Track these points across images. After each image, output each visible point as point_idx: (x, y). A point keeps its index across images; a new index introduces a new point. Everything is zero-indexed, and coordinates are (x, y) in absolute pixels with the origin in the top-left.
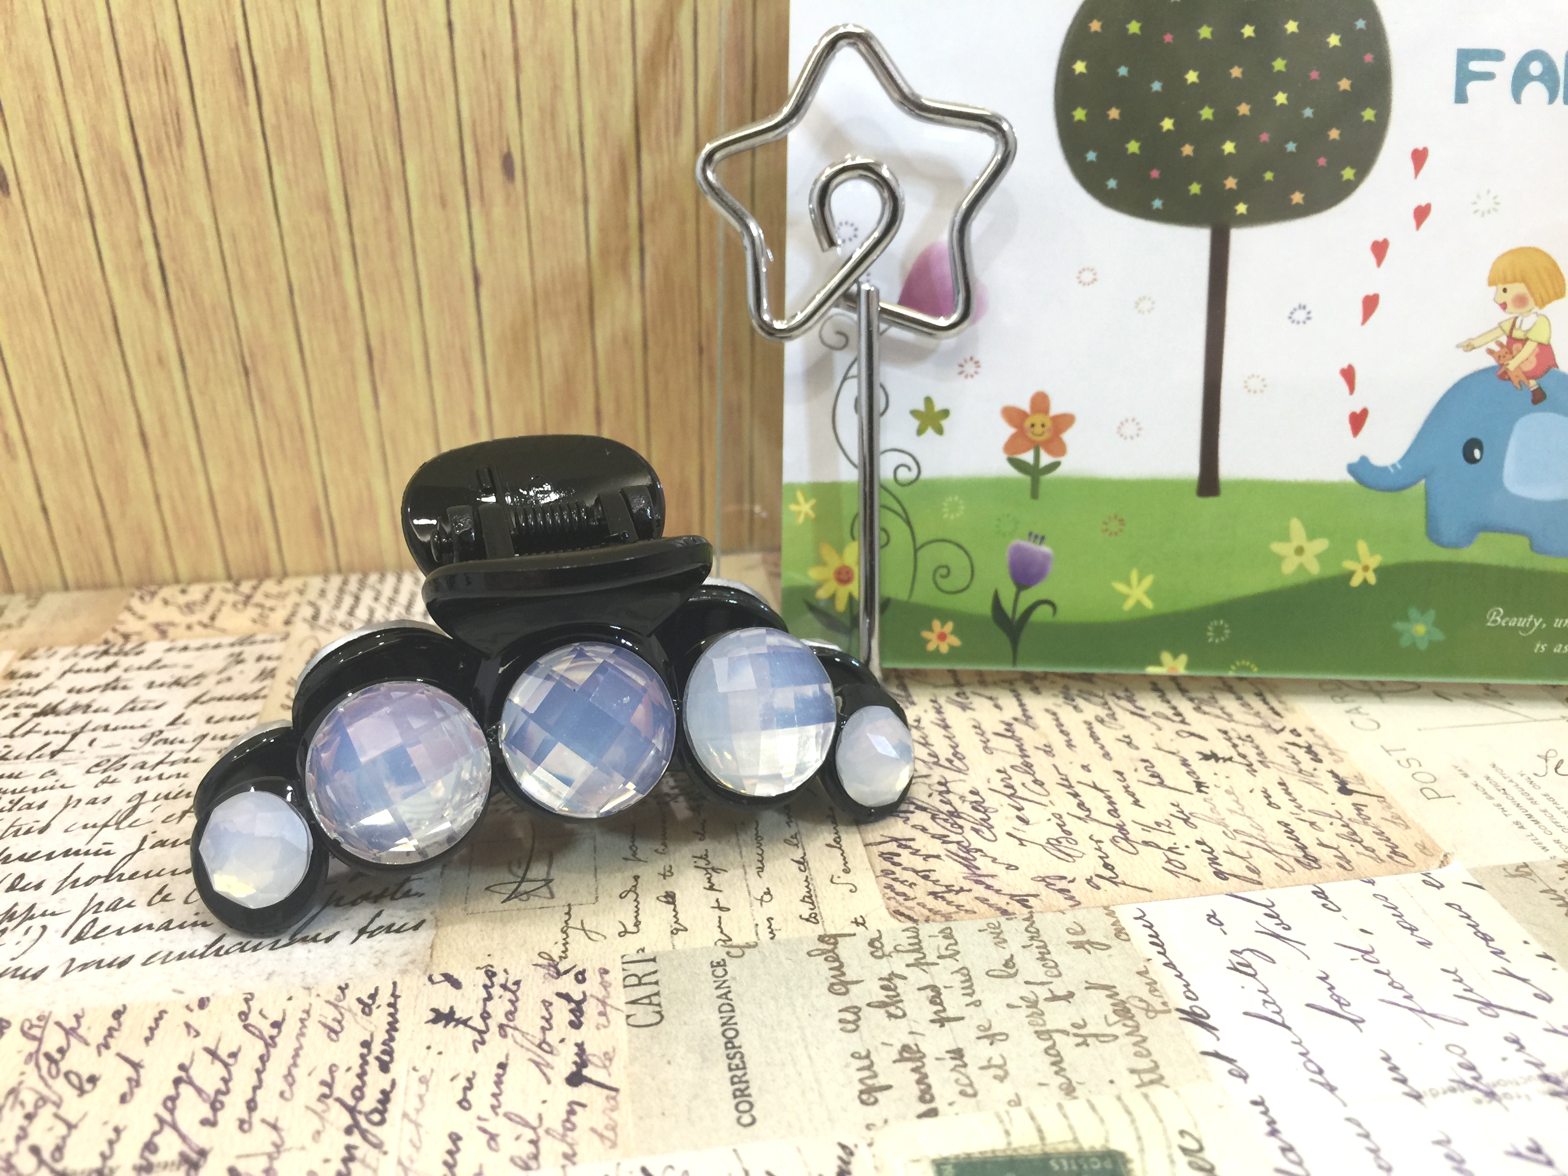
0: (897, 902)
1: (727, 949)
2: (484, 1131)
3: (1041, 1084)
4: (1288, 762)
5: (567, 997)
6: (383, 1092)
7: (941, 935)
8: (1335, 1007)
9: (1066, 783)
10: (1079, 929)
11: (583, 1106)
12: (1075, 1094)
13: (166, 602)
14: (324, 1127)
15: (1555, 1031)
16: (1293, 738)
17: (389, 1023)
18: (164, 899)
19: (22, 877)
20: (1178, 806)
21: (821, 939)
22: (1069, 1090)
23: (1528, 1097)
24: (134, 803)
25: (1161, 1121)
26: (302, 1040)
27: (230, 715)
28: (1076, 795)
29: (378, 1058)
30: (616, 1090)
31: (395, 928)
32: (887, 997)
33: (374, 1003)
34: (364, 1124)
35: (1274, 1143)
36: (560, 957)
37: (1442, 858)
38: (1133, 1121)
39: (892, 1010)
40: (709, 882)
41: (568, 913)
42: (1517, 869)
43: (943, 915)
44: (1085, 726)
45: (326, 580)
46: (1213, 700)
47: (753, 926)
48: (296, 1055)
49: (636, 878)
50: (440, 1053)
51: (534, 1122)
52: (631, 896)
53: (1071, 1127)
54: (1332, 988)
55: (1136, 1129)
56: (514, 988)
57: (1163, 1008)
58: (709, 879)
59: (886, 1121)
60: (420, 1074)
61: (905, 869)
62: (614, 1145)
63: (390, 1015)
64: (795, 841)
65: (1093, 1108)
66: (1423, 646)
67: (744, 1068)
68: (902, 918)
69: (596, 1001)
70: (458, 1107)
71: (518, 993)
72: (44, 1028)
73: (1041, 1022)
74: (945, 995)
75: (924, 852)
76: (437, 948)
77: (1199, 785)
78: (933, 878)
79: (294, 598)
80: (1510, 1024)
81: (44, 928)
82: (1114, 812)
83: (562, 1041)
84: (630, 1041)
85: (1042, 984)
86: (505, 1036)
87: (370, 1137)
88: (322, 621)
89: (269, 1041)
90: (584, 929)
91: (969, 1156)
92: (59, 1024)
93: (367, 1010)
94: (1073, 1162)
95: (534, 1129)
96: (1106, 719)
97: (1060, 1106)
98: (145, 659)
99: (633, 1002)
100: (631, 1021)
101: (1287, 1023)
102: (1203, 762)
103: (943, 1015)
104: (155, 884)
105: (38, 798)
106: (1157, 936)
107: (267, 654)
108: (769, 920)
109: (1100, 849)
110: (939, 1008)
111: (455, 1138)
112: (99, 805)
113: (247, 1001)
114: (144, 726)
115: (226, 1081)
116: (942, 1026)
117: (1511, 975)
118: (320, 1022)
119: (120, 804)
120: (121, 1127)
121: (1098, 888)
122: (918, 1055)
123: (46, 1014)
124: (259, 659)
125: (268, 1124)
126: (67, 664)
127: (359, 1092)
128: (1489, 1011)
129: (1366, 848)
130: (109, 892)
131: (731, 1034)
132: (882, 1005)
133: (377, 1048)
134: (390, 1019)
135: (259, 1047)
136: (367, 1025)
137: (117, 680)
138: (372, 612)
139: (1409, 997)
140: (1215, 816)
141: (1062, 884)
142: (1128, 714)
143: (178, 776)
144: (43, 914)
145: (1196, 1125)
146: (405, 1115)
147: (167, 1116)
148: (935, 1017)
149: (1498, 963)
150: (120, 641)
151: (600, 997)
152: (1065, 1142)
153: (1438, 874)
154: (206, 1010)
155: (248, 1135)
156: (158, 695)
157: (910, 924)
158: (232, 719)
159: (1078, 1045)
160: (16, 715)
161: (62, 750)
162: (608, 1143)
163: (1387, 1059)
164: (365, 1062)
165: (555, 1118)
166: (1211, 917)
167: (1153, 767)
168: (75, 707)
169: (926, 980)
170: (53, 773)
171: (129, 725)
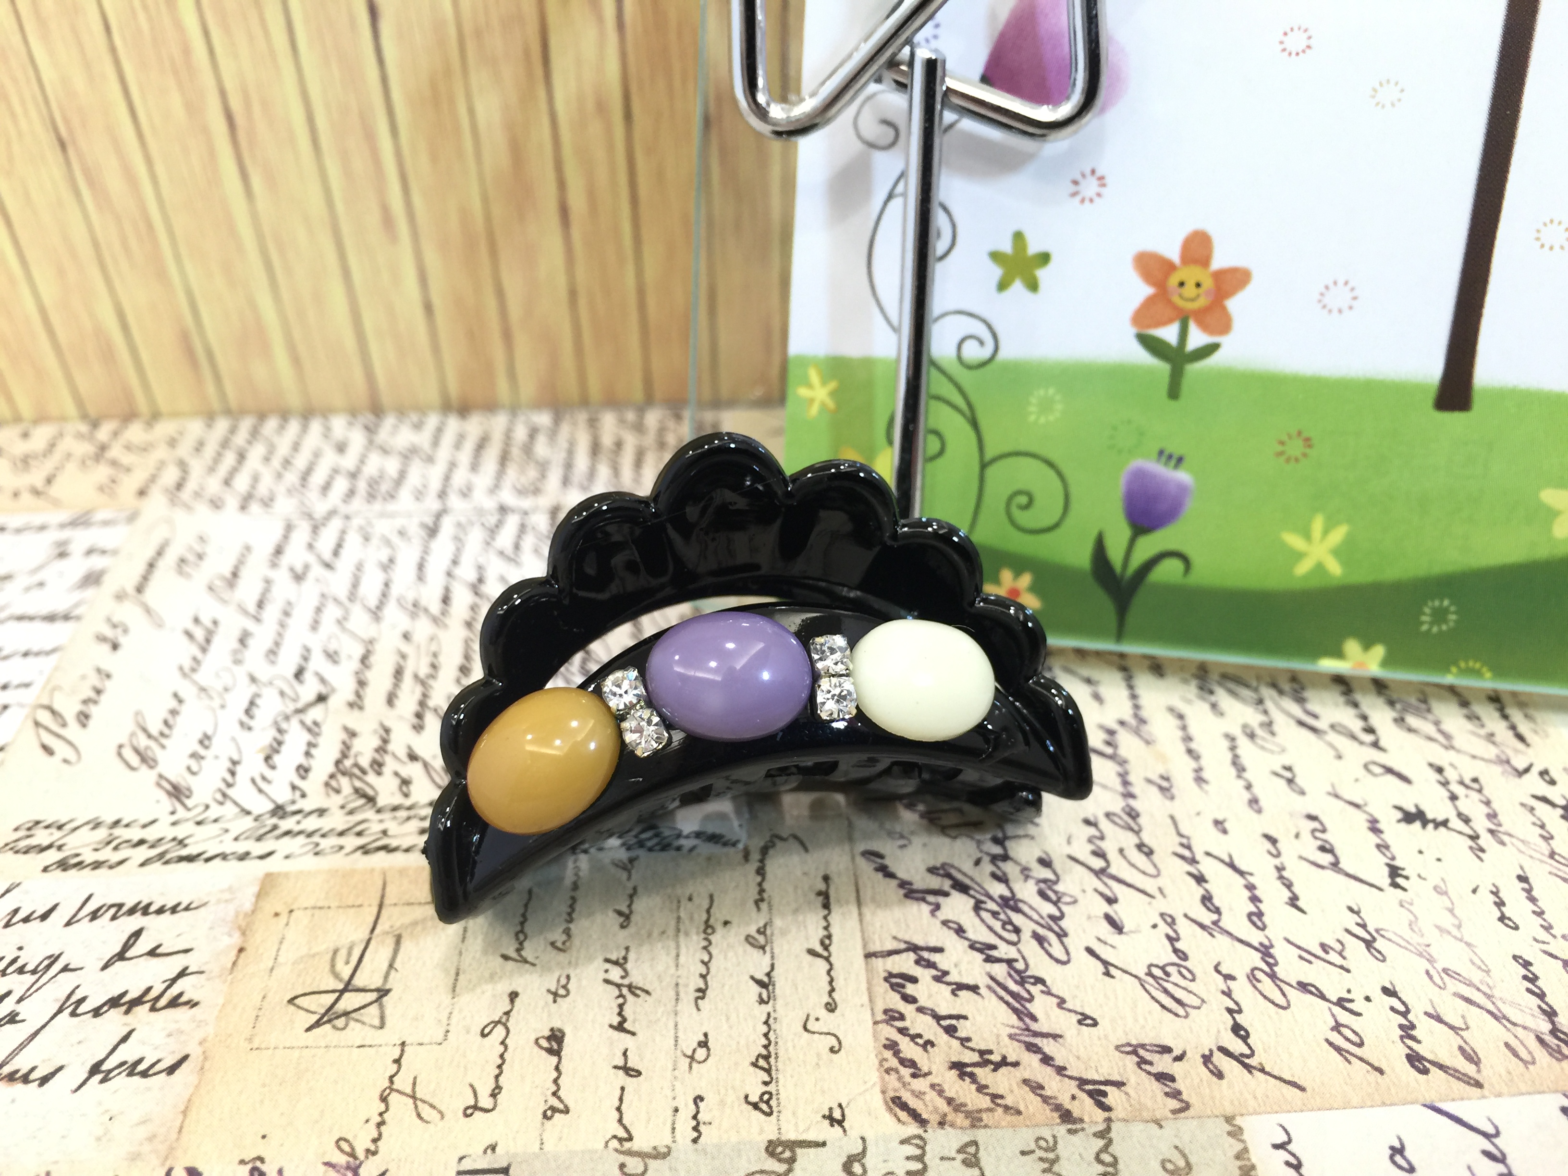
0: (900, 1078)
1: (622, 1158)
4: (1534, 835)
7: (960, 1157)
9: (1187, 853)
16: (1544, 789)
20: (1357, 913)
21: (772, 1149)
27: (23, 649)
28: (1200, 879)
31: (141, 1067)
36: (368, 1151)
40: (620, 1014)
41: (397, 1061)
43: (968, 1114)
44: (1226, 744)
45: (209, 426)
47: (670, 1112)
49: (513, 996)
52: (500, 1031)
58: (621, 1006)
61: (921, 1010)
64: (761, 939)
68: (903, 1115)
75: (953, 977)
76: (192, 1115)
77: (1394, 872)
78: (961, 1033)
79: (161, 452)
82: (1256, 918)
88: (186, 494)
90: (414, 1097)
96: (1259, 732)
102: (1403, 825)
107: (102, 544)
108: (698, 1099)
109: (1228, 994)
121: (1220, 1075)
124: (90, 552)
138: (256, 479)
140: (1415, 939)
141: (1163, 1063)
142: (1293, 724)
157: (913, 1129)
158: (26, 654)
167: (1324, 831)
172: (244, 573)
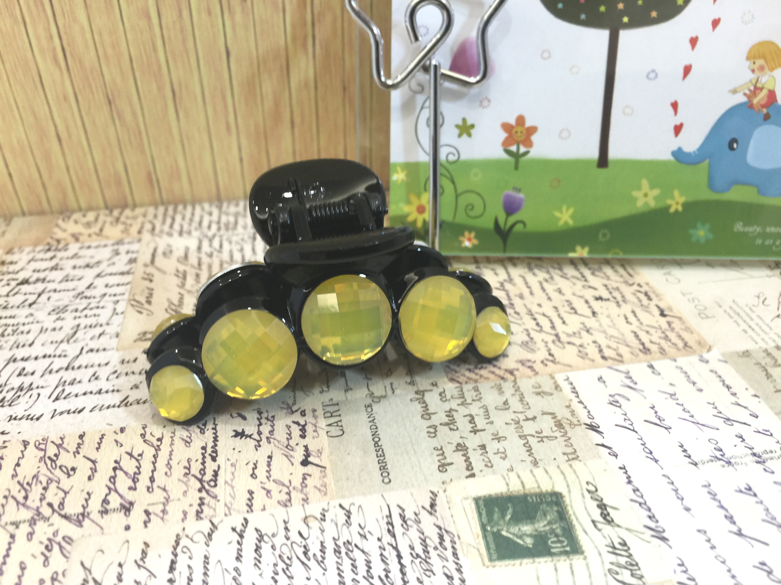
0: (451, 374)
1: (372, 399)
2: (264, 489)
3: (522, 461)
4: (636, 301)
5: (298, 423)
6: (214, 471)
7: (473, 390)
8: (658, 422)
9: (530, 313)
10: (538, 386)
11: (310, 475)
12: (538, 465)
13: (76, 222)
14: (188, 488)
15: (759, 432)
16: (638, 288)
17: (214, 438)
18: (96, 378)
19: (24, 369)
20: (584, 324)
21: (416, 393)
22: (535, 463)
23: (746, 464)
24: (75, 330)
25: (578, 477)
26: (173, 447)
27: (117, 282)
28: (535, 319)
29: (210, 455)
30: (325, 468)
32: (449, 420)
33: (205, 428)
34: (207, 487)
35: (630, 487)
36: (292, 404)
37: (708, 347)
38: (565, 478)
39: (452, 426)
41: (295, 382)
42: (744, 353)
43: (473, 380)
44: (538, 283)
45: (157, 209)
46: (600, 269)
47: (384, 388)
48: (171, 454)
50: (240, 452)
51: (288, 484)
52: (325, 373)
53: (537, 481)
54: (656, 412)
55: (567, 482)
56: (272, 419)
57: (578, 423)
59: (451, 480)
60: (231, 461)
62: (326, 494)
63: (214, 433)
65: (547, 472)
66: (702, 241)
67: (384, 456)
68: (454, 382)
69: (311, 425)
70: (251, 478)
71: (274, 422)
72: (46, 445)
73: (521, 431)
74: (476, 419)
77: (594, 313)
78: (468, 361)
79: (140, 219)
80: (738, 428)
81: (39, 395)
82: (553, 327)
83: (297, 444)
84: (329, 445)
85: (522, 412)
86: (270, 443)
87: (210, 493)
88: (157, 232)
89: (157, 448)
90: (303, 390)
91: (490, 496)
92: (53, 442)
93: (202, 431)
94: (538, 498)
95: (288, 488)
96: (549, 279)
97: (531, 471)
98: (69, 253)
99: (330, 425)
100: (329, 434)
101: (635, 429)
102: (596, 301)
103: (475, 428)
104: (91, 371)
105: (26, 328)
106: (574, 388)
107: (131, 250)
108: (391, 384)
109: (547, 346)
110: (474, 425)
111: (251, 493)
112: (57, 331)
113: (144, 428)
114: (74, 290)
115: (138, 468)
116: (475, 434)
117: (739, 405)
118: (180, 438)
119: (67, 330)
120: (90, 492)
121: (546, 365)
122: (465, 448)
123: (46, 437)
124: (128, 252)
125: (161, 488)
126: (30, 256)
127: (203, 471)
128: (729, 423)
129: (673, 344)
130: (68, 376)
131: (377, 439)
132: (447, 424)
133: (209, 450)
134: (214, 436)
135: (153, 451)
136: (203, 439)
137: (57, 265)
138: (182, 226)
139: (692, 416)
140: (601, 329)
141: (529, 364)
142: (559, 276)
143: (95, 315)
144: (38, 387)
145: (594, 479)
146: (226, 482)
147: (112, 486)
148: (472, 430)
149: (734, 399)
150: (55, 243)
151: (313, 423)
152: (534, 488)
153: (706, 356)
154: (124, 434)
155: (152, 494)
156: (78, 273)
157: (458, 385)
158: (118, 285)
159: (539, 442)
160: (8, 285)
161: (34, 303)
162: (323, 493)
163: (682, 446)
164: (204, 457)
165: (297, 482)
166: (601, 378)
167: (571, 304)
168: (38, 280)
169: (467, 412)
170: (31, 315)
171: (67, 288)
172: (190, 255)
